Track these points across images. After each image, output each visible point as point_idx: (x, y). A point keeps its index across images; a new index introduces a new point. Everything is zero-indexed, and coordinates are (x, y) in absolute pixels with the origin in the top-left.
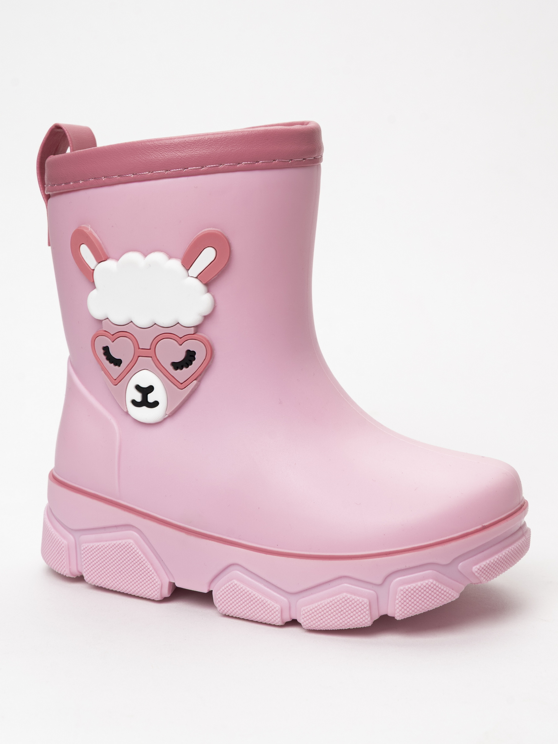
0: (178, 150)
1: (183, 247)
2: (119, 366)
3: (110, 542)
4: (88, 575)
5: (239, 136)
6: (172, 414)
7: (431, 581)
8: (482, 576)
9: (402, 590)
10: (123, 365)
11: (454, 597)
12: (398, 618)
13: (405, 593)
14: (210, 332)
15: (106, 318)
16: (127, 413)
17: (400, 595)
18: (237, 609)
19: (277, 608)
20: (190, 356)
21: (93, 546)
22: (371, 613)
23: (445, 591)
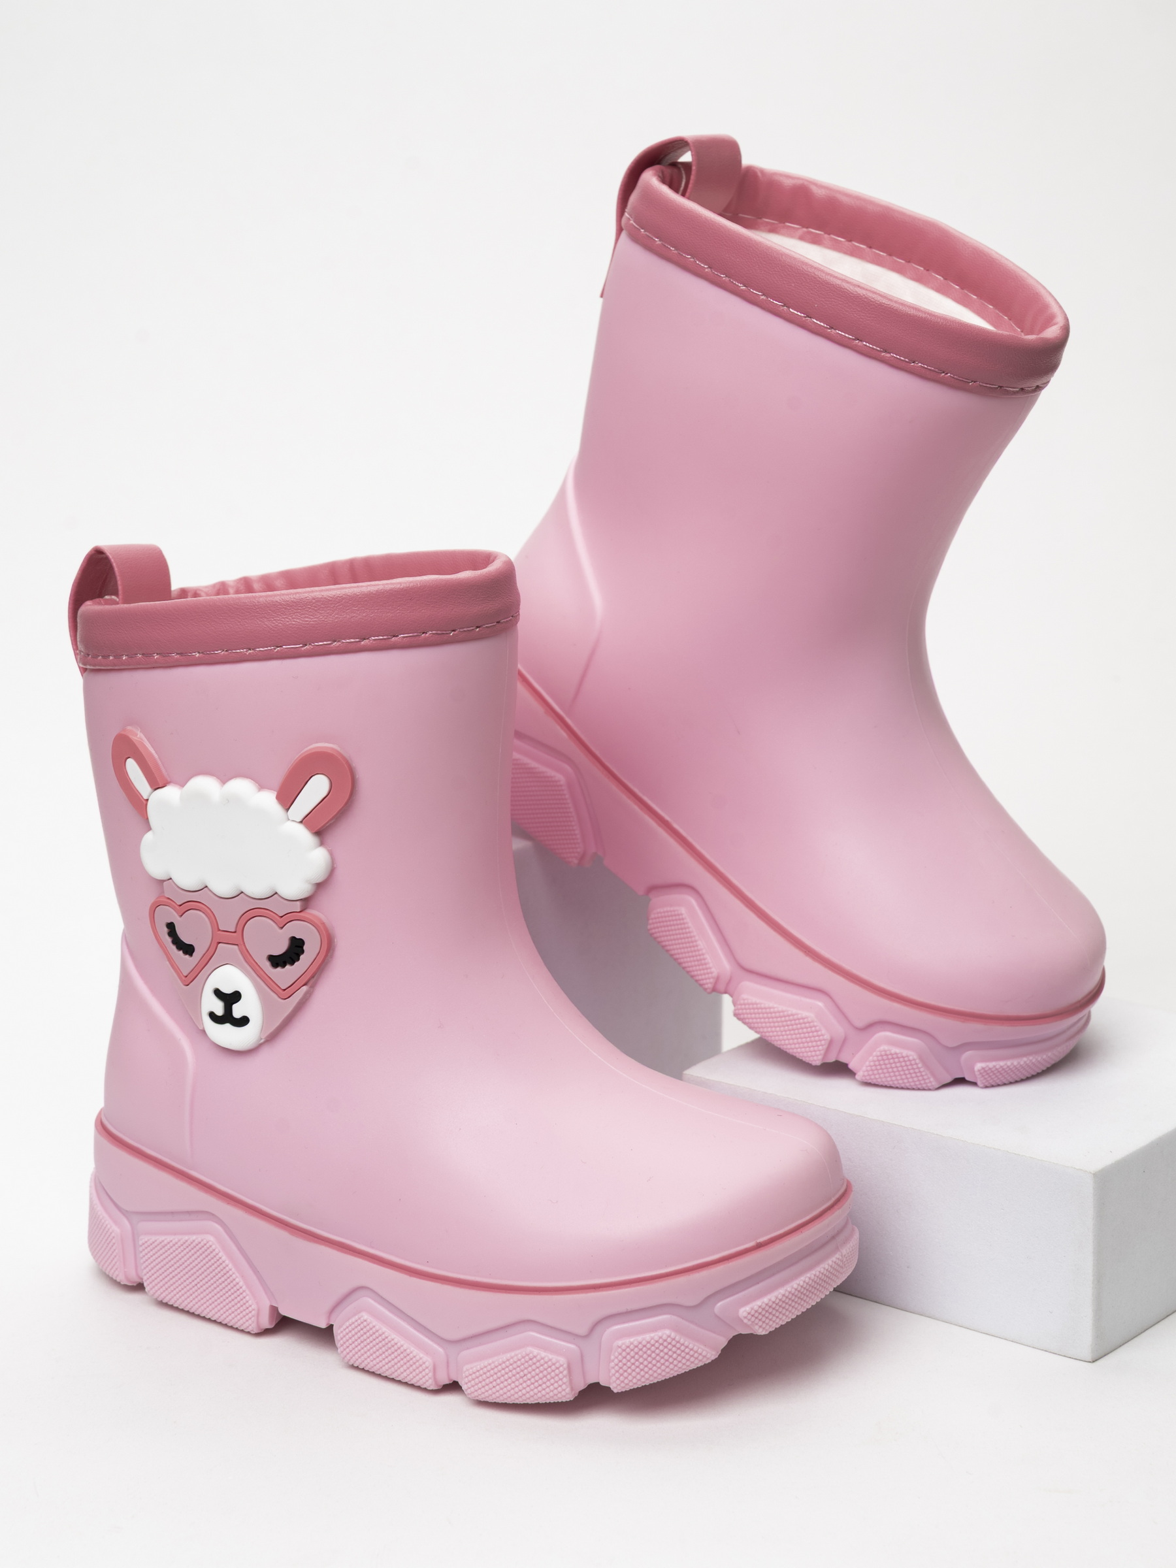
0: (265, 617)
1: (279, 774)
2: (191, 955)
3: (180, 1237)
4: (151, 1286)
5: (363, 595)
6: (272, 1038)
7: (667, 1332)
8: (757, 1324)
9: (620, 1347)
10: (198, 954)
11: (708, 1359)
12: (615, 1391)
13: (624, 1350)
14: (327, 910)
15: (168, 878)
16: (204, 1032)
17: (617, 1354)
18: (368, 1360)
19: (427, 1364)
20: (296, 946)
21: (156, 1241)
22: (571, 1381)
23: (692, 1349)
